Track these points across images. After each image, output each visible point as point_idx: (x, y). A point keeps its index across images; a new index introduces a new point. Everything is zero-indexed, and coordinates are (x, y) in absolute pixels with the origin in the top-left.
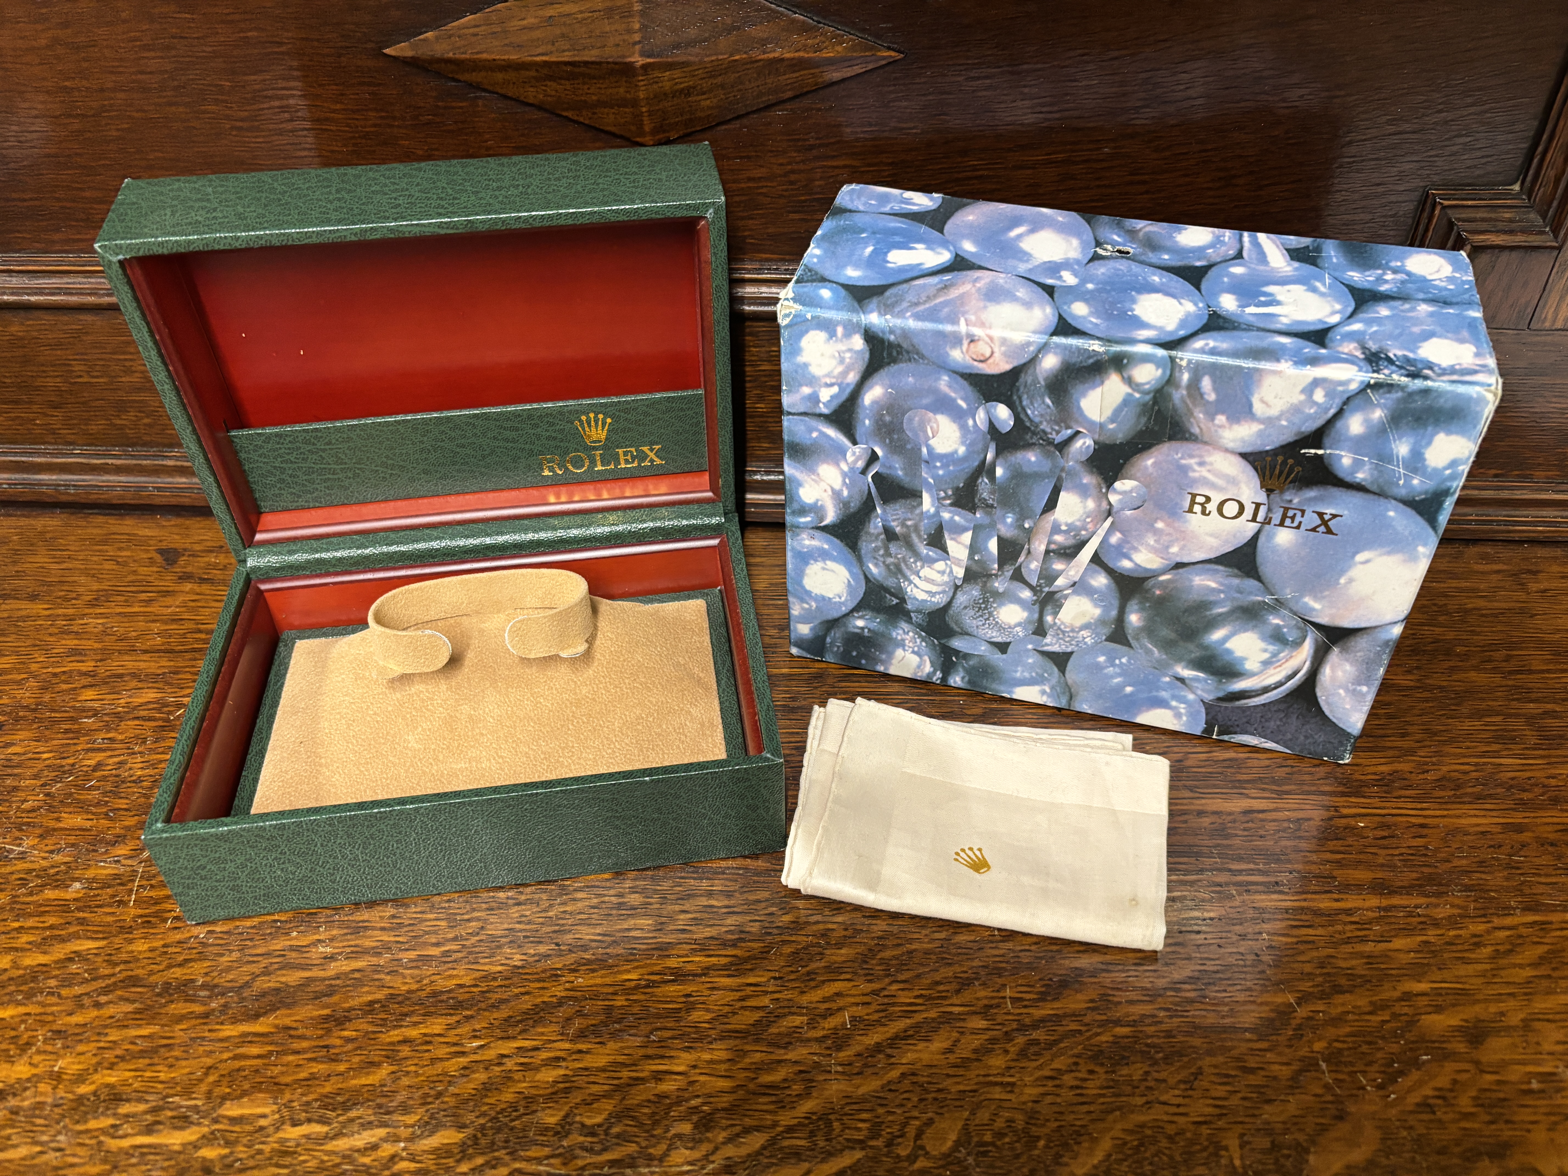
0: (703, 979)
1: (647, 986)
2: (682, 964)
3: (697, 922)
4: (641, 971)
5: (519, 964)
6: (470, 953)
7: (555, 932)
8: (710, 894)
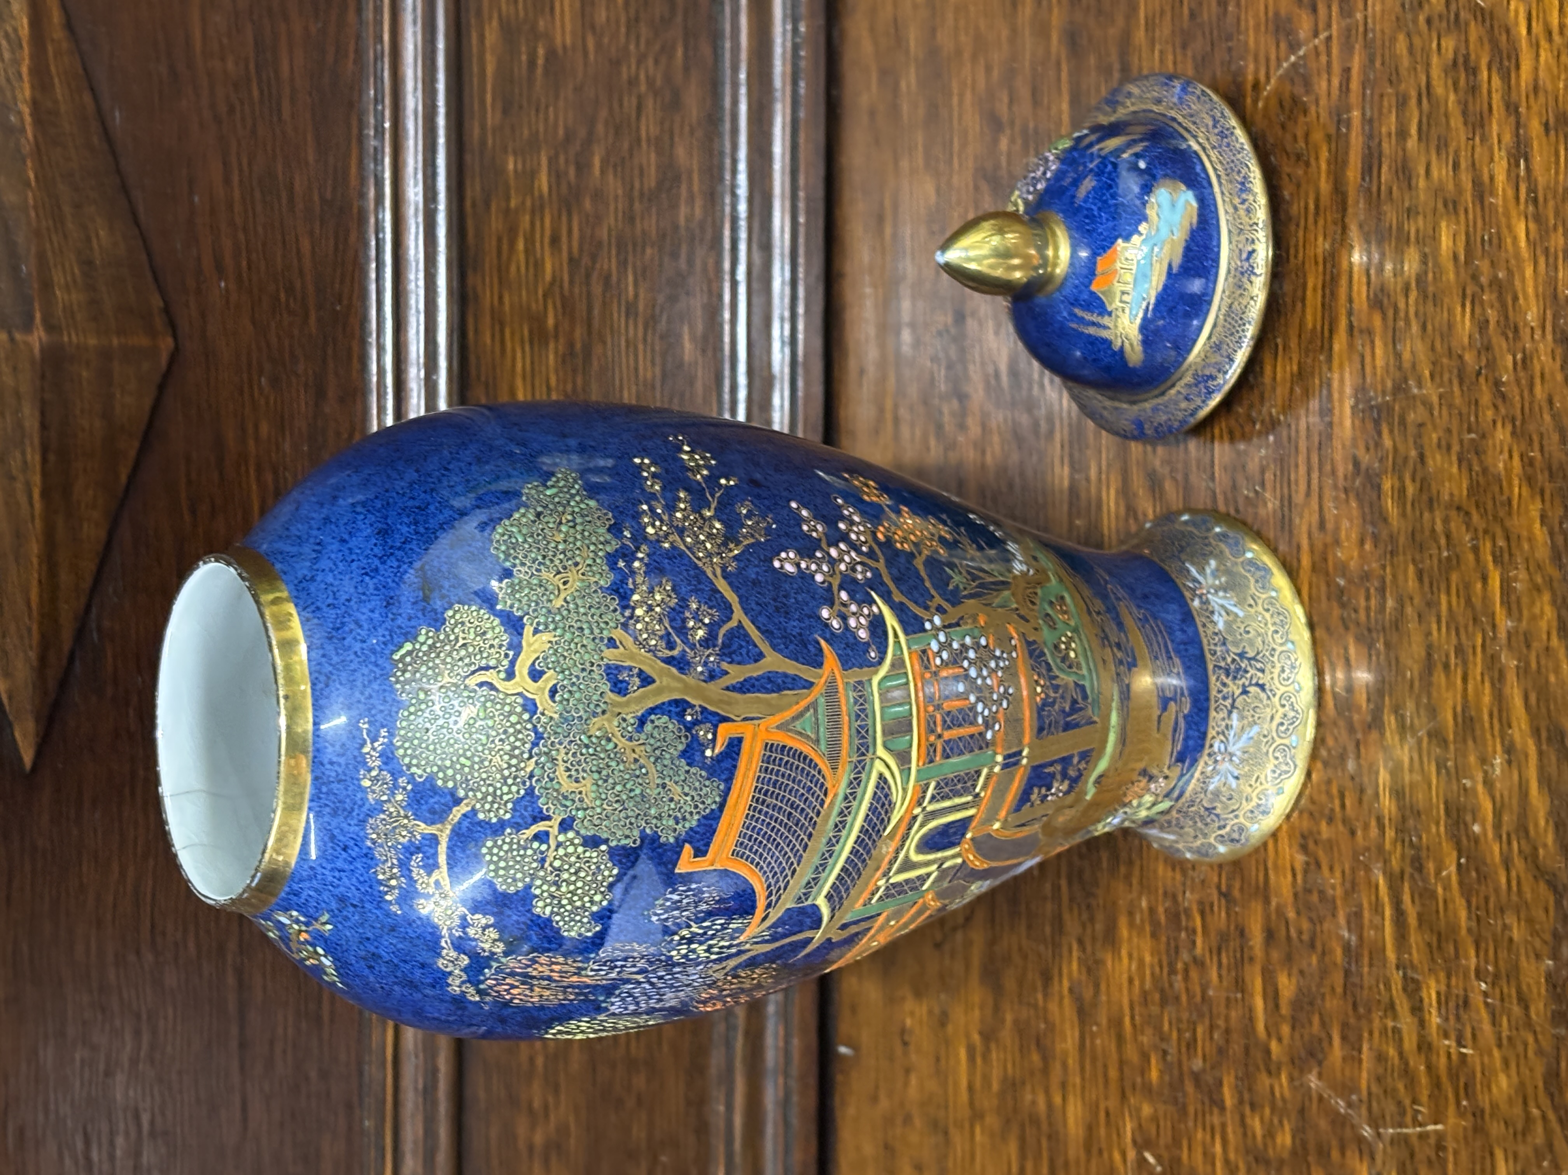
0: (1522, 110)
1: (1535, 201)
2: (1503, 153)
3: (1442, 145)
4: (1514, 221)
5: (1509, 428)
6: (1495, 517)
7: (1461, 383)
8: (1402, 134)
